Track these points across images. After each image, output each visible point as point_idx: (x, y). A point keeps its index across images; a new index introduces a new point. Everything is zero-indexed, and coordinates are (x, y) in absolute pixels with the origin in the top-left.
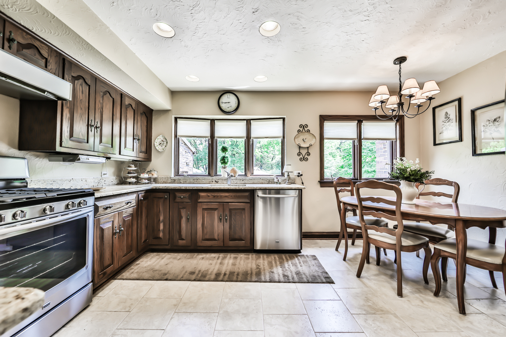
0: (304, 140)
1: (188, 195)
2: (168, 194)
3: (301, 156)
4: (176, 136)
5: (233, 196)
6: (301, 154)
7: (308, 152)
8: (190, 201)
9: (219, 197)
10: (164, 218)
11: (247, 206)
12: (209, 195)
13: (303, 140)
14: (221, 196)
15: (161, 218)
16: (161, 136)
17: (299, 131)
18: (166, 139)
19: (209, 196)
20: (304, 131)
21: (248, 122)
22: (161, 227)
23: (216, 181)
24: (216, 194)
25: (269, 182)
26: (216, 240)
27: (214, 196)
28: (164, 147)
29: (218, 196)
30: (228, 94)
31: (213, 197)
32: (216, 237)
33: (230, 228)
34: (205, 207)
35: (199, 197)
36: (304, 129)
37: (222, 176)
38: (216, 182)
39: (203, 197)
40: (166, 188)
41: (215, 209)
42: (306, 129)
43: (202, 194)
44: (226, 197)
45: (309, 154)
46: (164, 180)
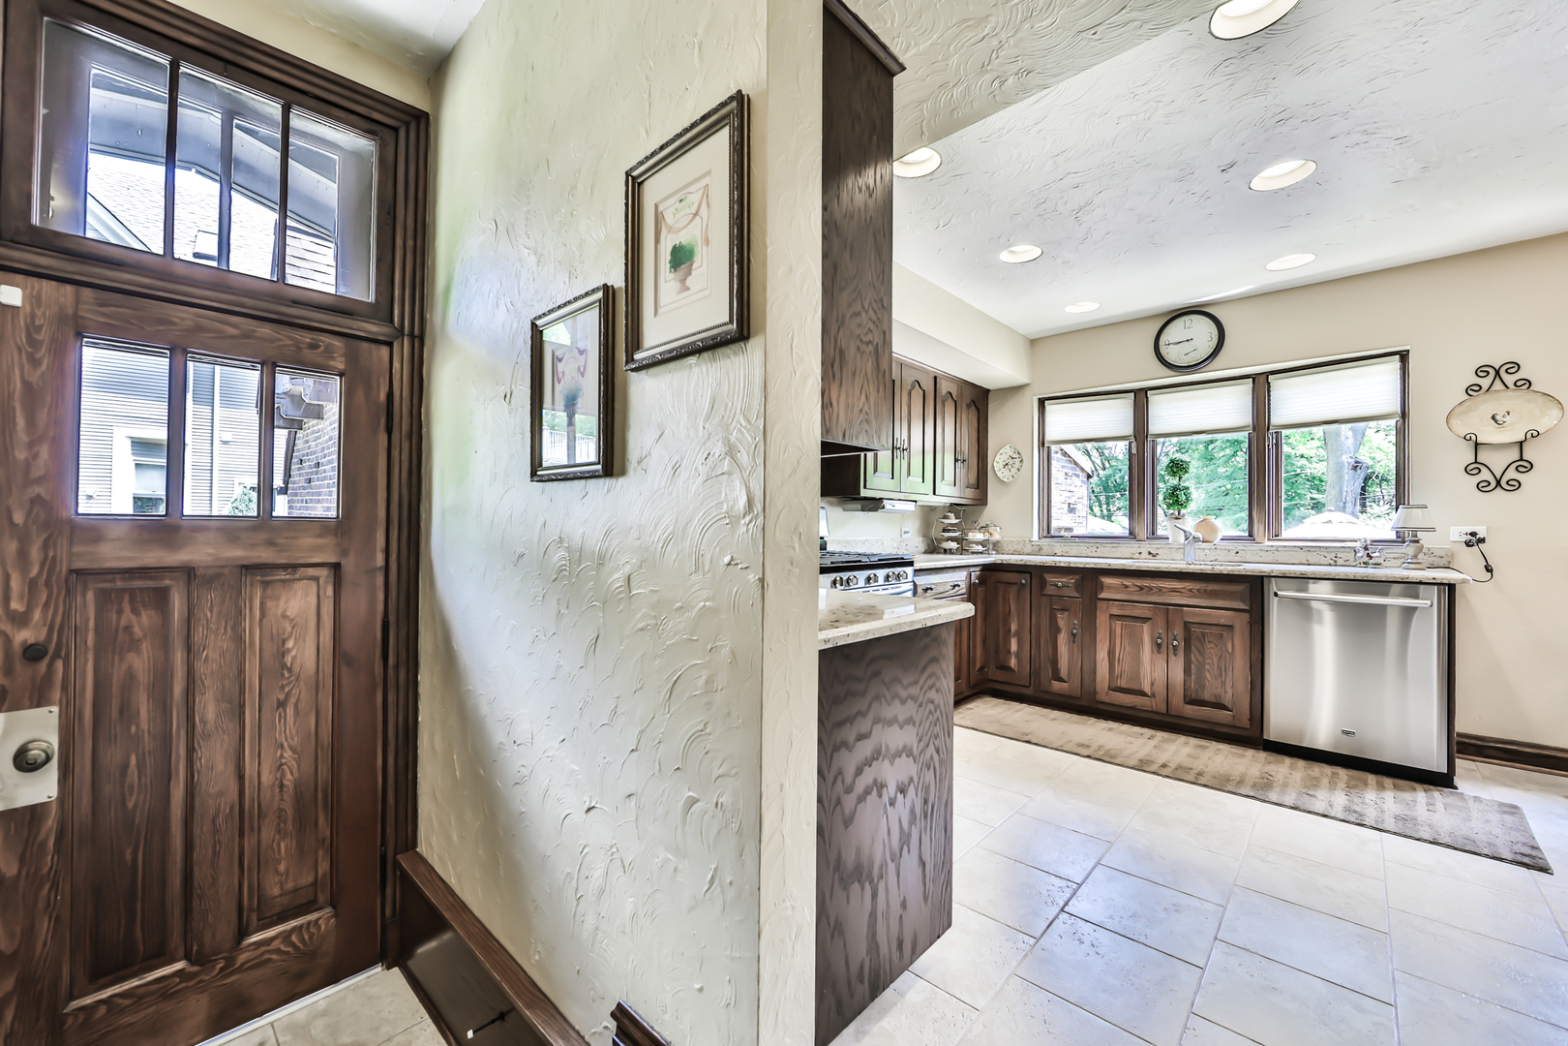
0: (1497, 417)
1: (1073, 581)
2: (1028, 576)
3: (1485, 475)
4: (1042, 443)
5: (1195, 591)
6: (1483, 468)
7: (1521, 459)
8: (1078, 596)
9: (1155, 590)
10: (1020, 626)
11: (1241, 622)
12: (1126, 583)
13: (1493, 418)
14: (1160, 589)
15: (1014, 627)
16: (1008, 446)
17: (1472, 390)
18: (1019, 453)
19: (1127, 587)
20: (1497, 386)
21: (1261, 385)
22: (1014, 647)
23: (1150, 553)
24: (1146, 583)
25: (1335, 562)
26: (1148, 696)
27: (1141, 588)
28: (1014, 470)
29: (1150, 589)
30: (1186, 318)
31: (1137, 589)
32: (1147, 689)
33: (1187, 671)
34: (1116, 611)
35: (1102, 587)
36: (1497, 381)
37: (1170, 541)
38: (1151, 556)
39: (1110, 587)
40: (1022, 563)
41: (1146, 620)
42: (1510, 379)
43: (1107, 581)
44: (1174, 590)
46: (1016, 547)
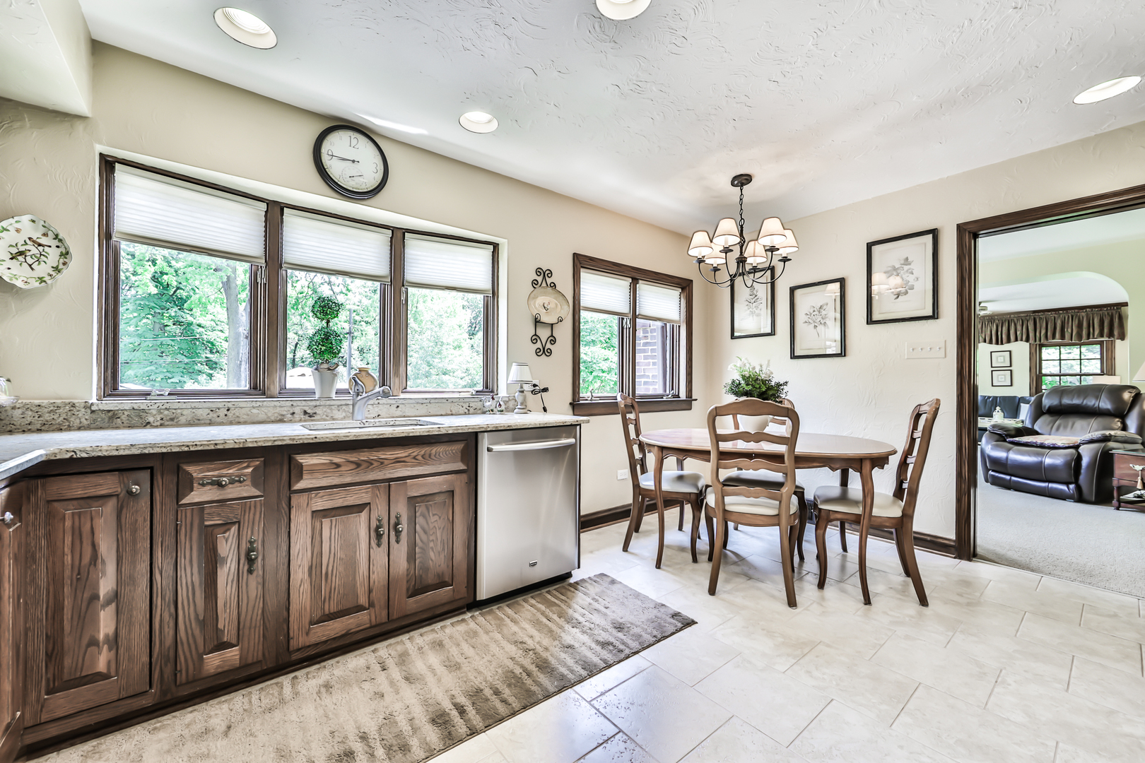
0: (546, 306)
1: (250, 470)
2: (145, 475)
3: (539, 345)
5: (419, 457)
6: (539, 340)
7: (552, 336)
8: (258, 493)
9: (376, 464)
10: (122, 580)
11: (459, 483)
12: (336, 460)
13: (544, 305)
14: (382, 463)
15: (106, 585)
16: (25, 219)
17: (535, 283)
18: (56, 237)
19: (338, 466)
20: (544, 284)
21: (398, 237)
22: (106, 623)
23: (305, 413)
24: (364, 456)
26: (365, 609)
27: (358, 465)
29: (370, 463)
30: (350, 133)
31: (353, 466)
32: (363, 600)
33: (411, 557)
34: (320, 503)
35: (297, 471)
36: (544, 280)
39: (314, 470)
40: (135, 451)
41: (359, 508)
42: (549, 281)
43: (306, 460)
44: (397, 461)
45: (553, 340)
